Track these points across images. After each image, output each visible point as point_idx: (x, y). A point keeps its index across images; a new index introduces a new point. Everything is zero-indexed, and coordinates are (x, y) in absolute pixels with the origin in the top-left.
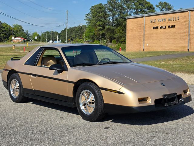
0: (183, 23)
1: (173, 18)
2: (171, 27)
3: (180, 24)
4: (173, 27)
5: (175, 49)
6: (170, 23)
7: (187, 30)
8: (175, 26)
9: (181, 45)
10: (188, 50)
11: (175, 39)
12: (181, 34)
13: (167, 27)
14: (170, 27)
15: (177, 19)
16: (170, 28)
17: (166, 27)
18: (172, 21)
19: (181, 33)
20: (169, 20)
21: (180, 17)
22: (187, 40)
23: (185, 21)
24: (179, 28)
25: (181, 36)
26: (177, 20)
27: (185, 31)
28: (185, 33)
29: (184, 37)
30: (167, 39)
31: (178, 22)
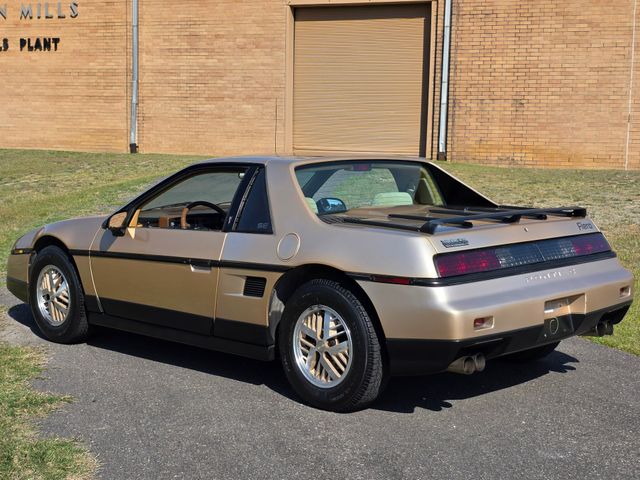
0: (101, 32)
1: (47, 5)
2: (38, 45)
3: (83, 35)
4: (47, 44)
5: (62, 143)
6: (28, 26)
7: (120, 63)
8: (56, 41)
9: (94, 125)
10: (134, 148)
11: (59, 97)
12: (93, 80)
13: (14, 45)
14: (33, 44)
15: (67, 13)
16: (30, 49)
17: (9, 45)
18: (43, 18)
19: (89, 74)
20: (26, 15)
21: (83, 5)
22: (121, 105)
23: (107, 25)
24: (77, 53)
25: (88, 86)
26: (68, 17)
27: (111, 65)
28: (114, 73)
29: (107, 93)
30: (18, 95)
31: (73, 25)
